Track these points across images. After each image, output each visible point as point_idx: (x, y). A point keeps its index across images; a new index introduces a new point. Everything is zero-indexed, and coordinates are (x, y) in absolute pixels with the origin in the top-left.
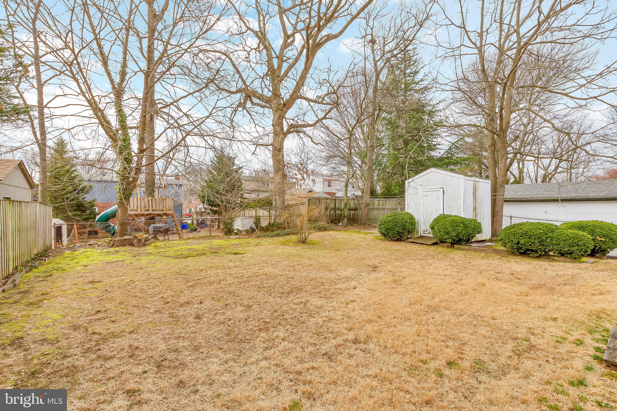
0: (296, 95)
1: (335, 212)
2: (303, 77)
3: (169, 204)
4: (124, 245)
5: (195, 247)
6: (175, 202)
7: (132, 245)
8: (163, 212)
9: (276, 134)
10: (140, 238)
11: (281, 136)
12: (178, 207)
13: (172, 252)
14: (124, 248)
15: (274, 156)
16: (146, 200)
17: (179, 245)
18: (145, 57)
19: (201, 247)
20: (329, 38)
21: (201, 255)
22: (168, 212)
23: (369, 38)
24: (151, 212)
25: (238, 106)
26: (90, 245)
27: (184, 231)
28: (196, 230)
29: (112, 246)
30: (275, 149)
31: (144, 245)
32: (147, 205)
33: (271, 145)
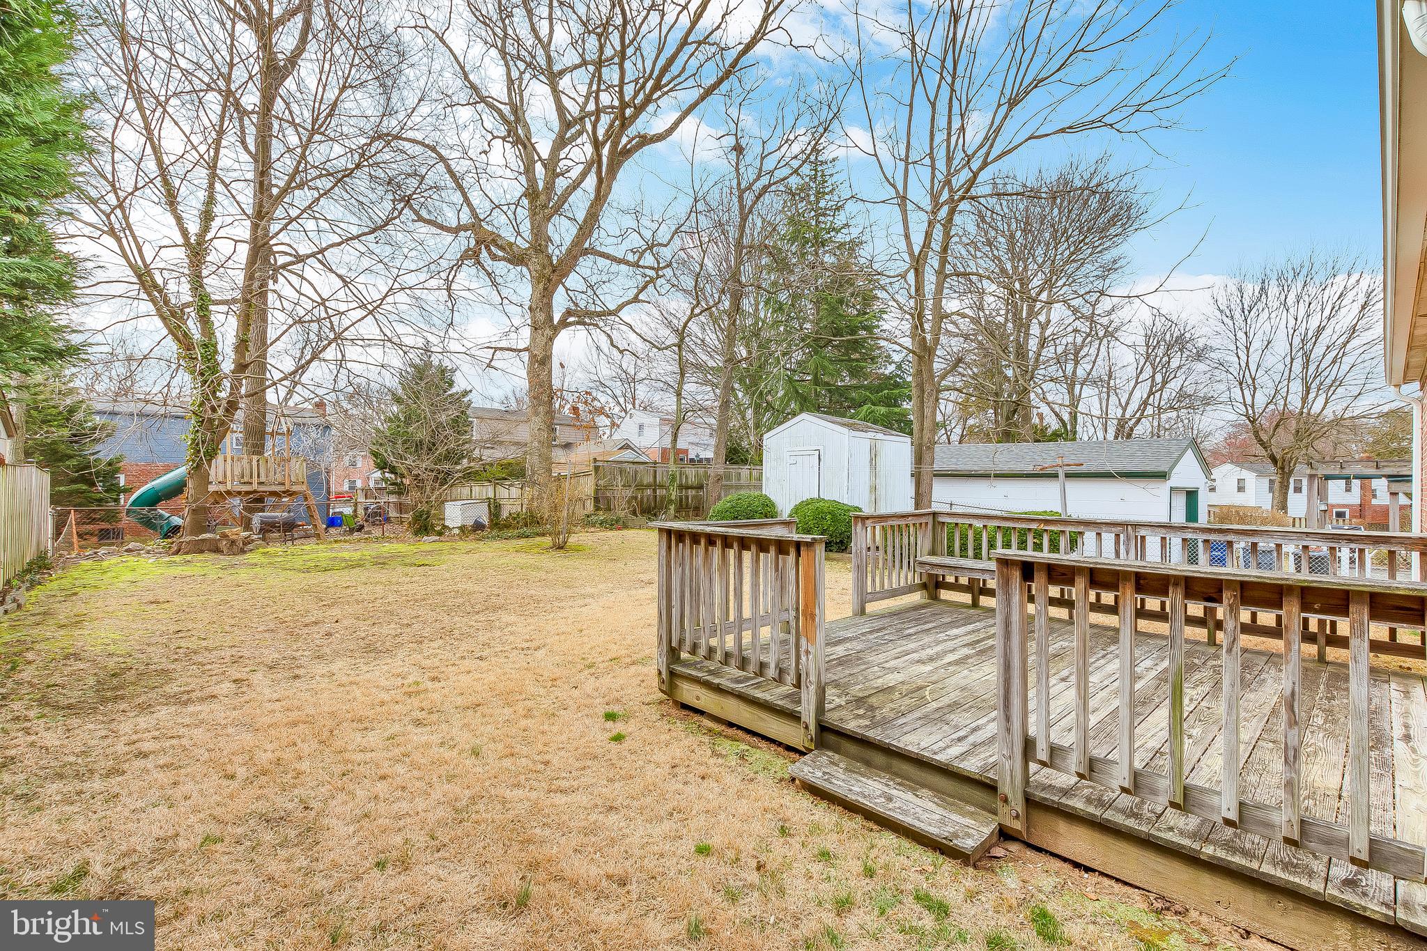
0: (579, 249)
1: (655, 491)
2: (593, 216)
3: (298, 469)
4: (202, 552)
5: (346, 555)
6: (312, 465)
7: (217, 550)
8: (281, 488)
9: (535, 328)
10: (234, 537)
11: (548, 332)
12: (317, 479)
13: (298, 562)
14: (200, 557)
15: (532, 374)
16: (245, 462)
17: (312, 551)
18: (249, 152)
19: (357, 555)
20: (645, 140)
21: (353, 567)
22: (295, 488)
23: (731, 141)
24: (255, 486)
25: (463, 258)
26: (129, 551)
27: (332, 531)
28: (361, 528)
29: (177, 553)
30: (533, 357)
31: (243, 552)
32: (247, 472)
33: (526, 349)
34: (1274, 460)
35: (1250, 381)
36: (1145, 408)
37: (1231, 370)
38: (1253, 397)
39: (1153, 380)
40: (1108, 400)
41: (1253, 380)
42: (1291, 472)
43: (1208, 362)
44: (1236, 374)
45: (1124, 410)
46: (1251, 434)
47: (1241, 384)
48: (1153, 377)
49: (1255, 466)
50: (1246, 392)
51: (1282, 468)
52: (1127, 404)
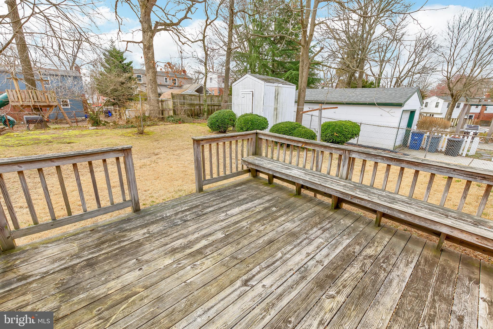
1: (200, 107)
9: (144, 31)
11: (151, 33)
30: (145, 46)
33: (141, 42)
34: (452, 95)
35: (452, 62)
36: (409, 73)
37: (446, 56)
38: (452, 69)
39: (414, 61)
40: (395, 69)
41: (454, 61)
42: (457, 101)
43: (438, 53)
44: (447, 59)
45: (400, 73)
46: (447, 85)
47: (448, 63)
48: (415, 60)
49: (445, 97)
50: (450, 67)
51: (455, 99)
52: (402, 71)
